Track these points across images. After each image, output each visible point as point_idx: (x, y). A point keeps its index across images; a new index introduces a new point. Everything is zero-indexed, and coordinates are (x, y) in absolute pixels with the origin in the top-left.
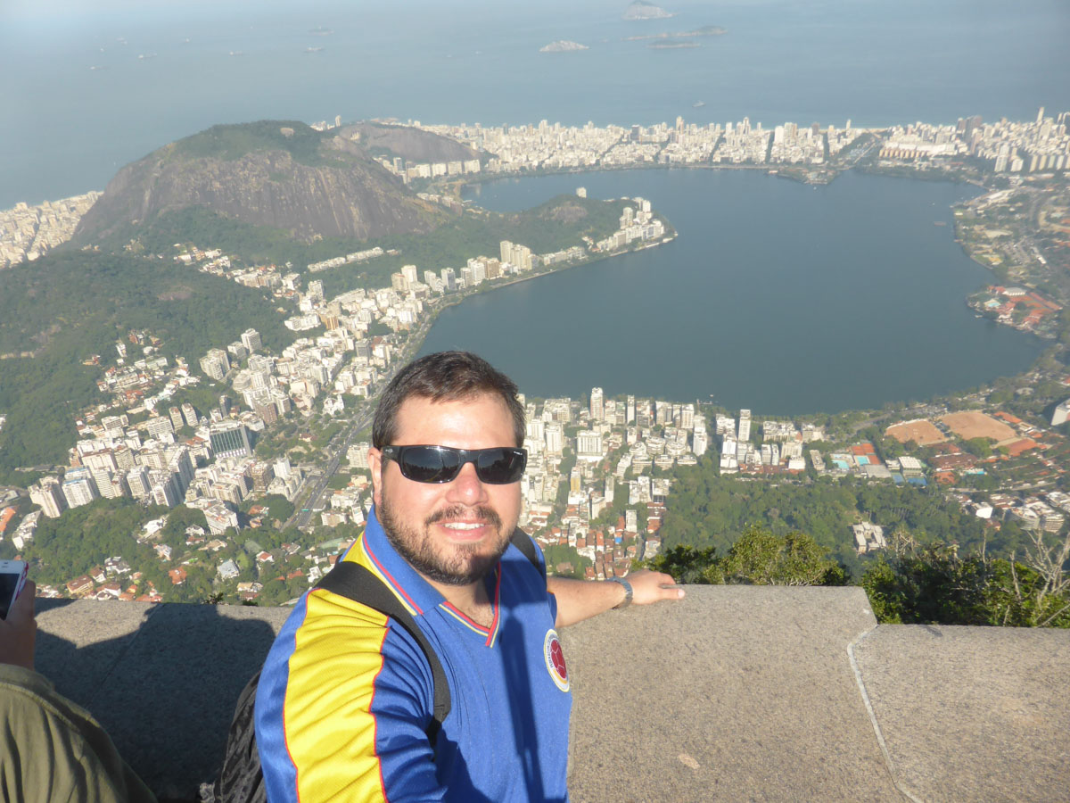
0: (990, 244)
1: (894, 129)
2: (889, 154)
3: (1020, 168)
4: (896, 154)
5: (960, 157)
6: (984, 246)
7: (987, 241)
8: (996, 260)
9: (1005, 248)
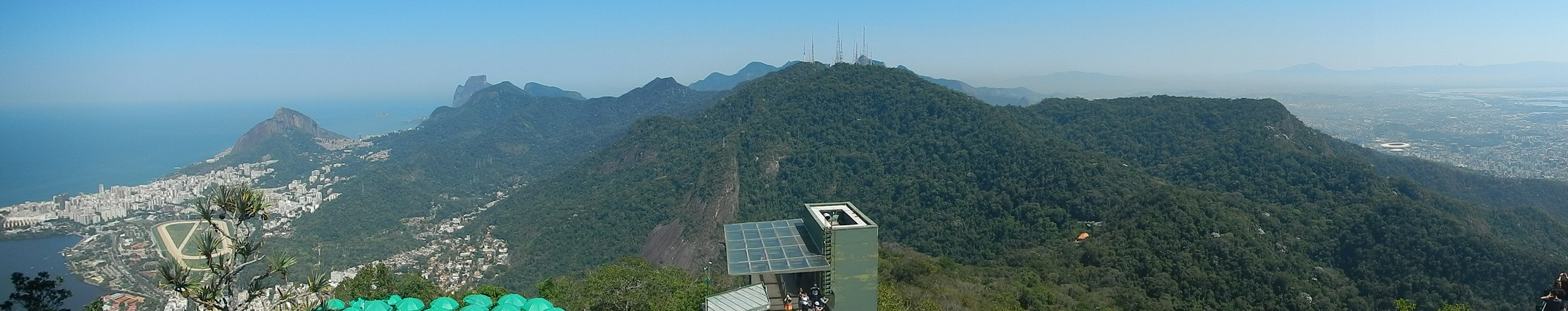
0: (94, 270)
1: (11, 208)
2: (11, 226)
3: (99, 220)
4: (16, 224)
5: (61, 220)
6: (91, 272)
7: (92, 269)
8: (100, 279)
9: (104, 270)
